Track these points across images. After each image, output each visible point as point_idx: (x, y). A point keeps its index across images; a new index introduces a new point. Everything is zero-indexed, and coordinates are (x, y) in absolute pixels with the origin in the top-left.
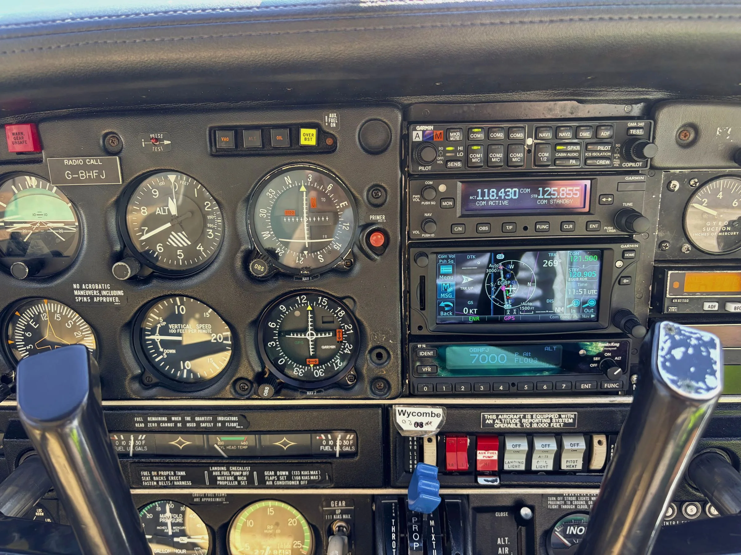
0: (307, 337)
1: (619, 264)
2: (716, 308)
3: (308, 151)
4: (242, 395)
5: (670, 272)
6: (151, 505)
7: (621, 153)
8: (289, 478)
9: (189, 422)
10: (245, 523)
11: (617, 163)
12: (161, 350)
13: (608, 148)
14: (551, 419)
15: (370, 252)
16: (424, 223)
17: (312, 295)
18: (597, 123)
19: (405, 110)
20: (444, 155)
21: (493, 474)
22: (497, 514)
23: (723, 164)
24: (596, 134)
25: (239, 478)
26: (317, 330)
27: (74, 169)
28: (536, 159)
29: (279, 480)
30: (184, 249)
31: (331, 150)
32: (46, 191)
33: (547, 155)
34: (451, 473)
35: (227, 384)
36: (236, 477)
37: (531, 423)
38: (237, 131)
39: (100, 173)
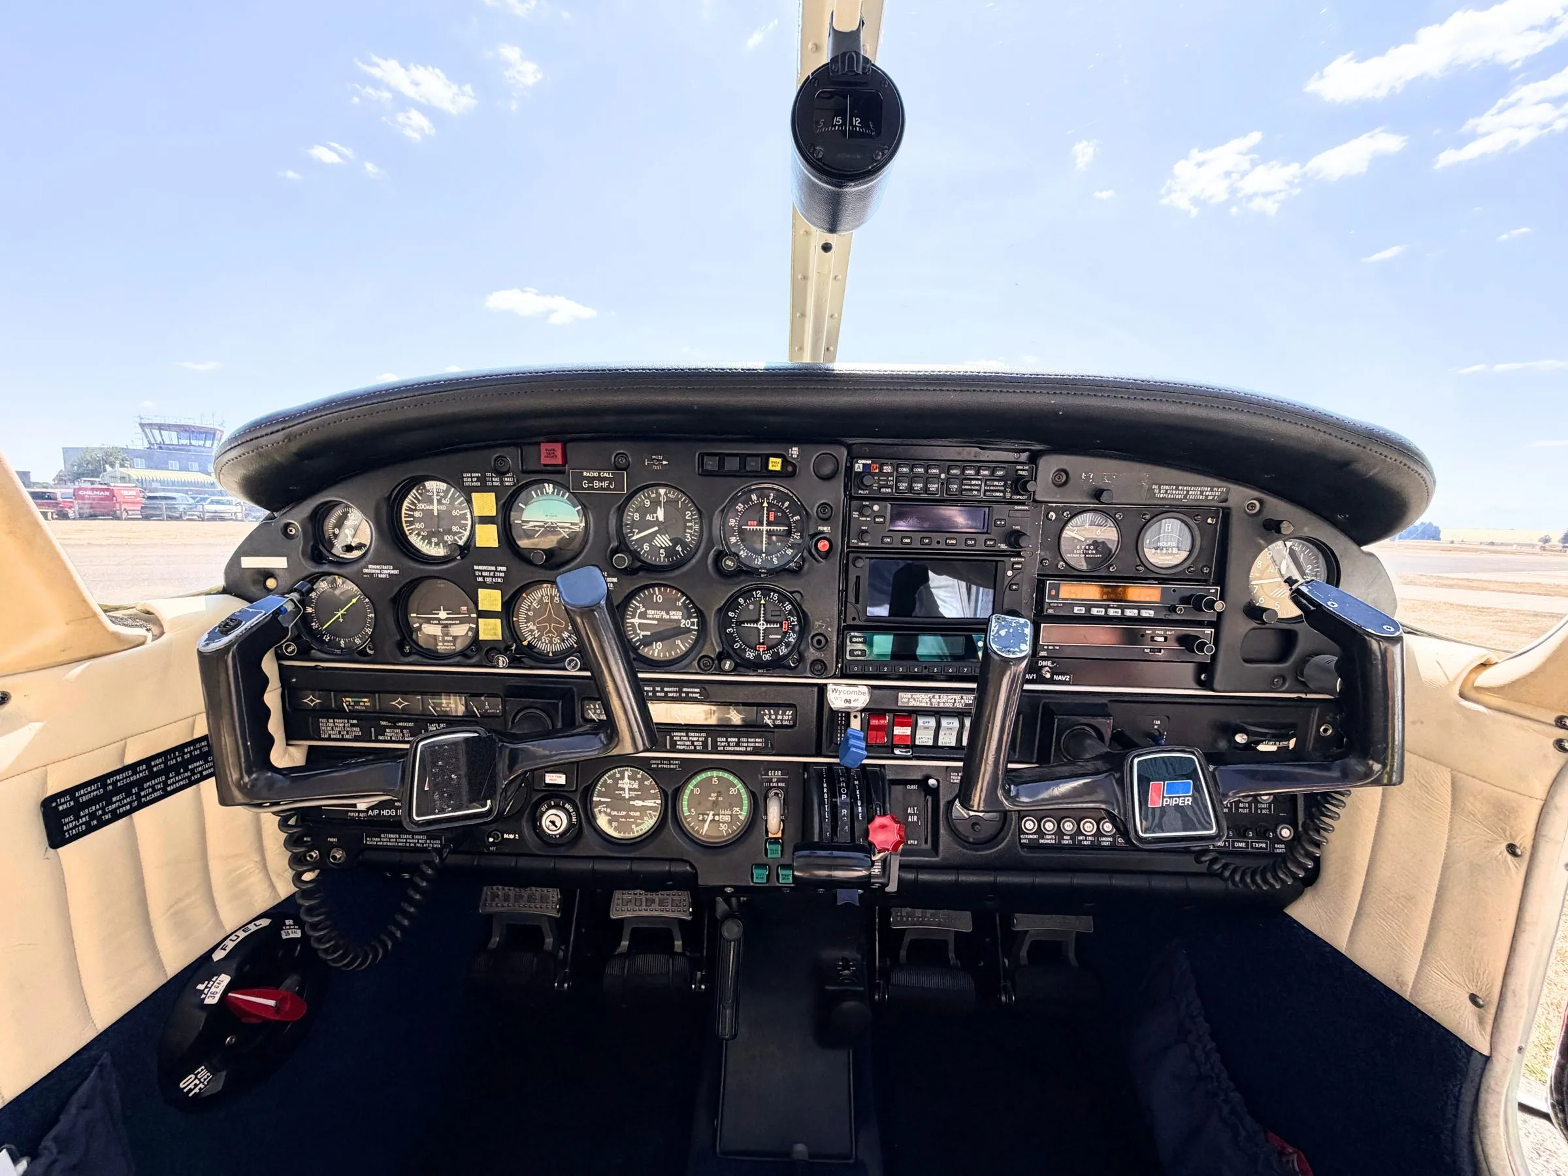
0: (759, 626)
1: (1010, 573)
2: (1083, 612)
3: (774, 475)
4: (706, 671)
5: (1048, 582)
6: (612, 772)
7: (1011, 488)
8: (738, 744)
9: (658, 692)
10: (692, 790)
11: (1008, 495)
12: (638, 631)
13: (1002, 483)
14: (955, 699)
15: (817, 556)
16: (862, 534)
17: (766, 592)
18: (994, 465)
19: (849, 447)
20: (878, 483)
21: (907, 746)
22: (909, 787)
23: (1087, 501)
24: (992, 474)
25: (695, 743)
26: (767, 622)
27: (591, 480)
28: (948, 489)
29: (729, 746)
30: (665, 548)
31: (792, 475)
32: (559, 497)
33: (956, 486)
34: (872, 746)
35: (694, 660)
36: (693, 742)
37: (939, 702)
38: (722, 457)
39: (610, 484)
